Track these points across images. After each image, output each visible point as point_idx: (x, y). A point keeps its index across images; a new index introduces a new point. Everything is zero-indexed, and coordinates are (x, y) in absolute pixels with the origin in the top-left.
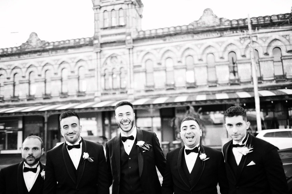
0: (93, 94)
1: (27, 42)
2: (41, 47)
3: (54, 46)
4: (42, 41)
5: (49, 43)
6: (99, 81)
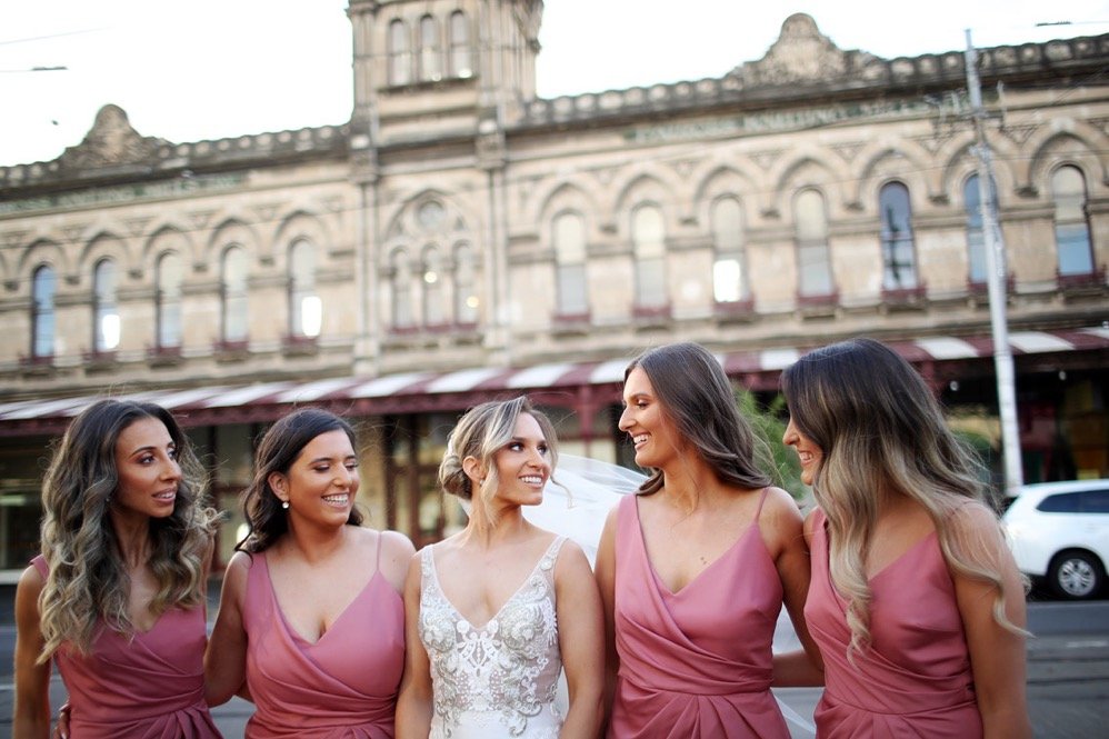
0: (350, 349)
1: (86, 141)
2: (141, 163)
3: (192, 157)
4: (144, 141)
5: (172, 148)
6: (372, 295)
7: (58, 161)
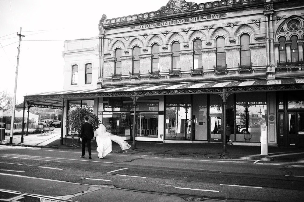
0: (265, 70)
1: (168, 5)
2: (187, 11)
3: (205, 8)
4: (188, 4)
5: (197, 6)
6: (272, 52)
7: (159, 11)
